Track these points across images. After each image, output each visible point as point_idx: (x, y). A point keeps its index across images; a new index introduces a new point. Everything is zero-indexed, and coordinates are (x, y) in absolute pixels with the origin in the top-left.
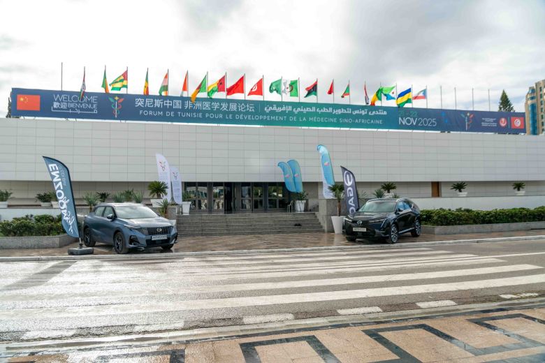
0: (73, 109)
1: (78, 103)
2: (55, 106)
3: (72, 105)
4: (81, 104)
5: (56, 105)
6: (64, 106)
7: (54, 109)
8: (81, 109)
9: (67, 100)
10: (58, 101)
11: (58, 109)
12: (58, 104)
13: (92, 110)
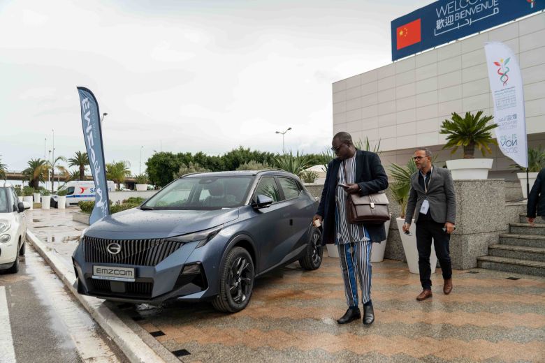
0: (462, 21)
1: (468, 9)
2: (438, 27)
3: (460, 16)
4: (473, 7)
5: (439, 24)
6: (449, 22)
7: (438, 31)
8: (474, 16)
9: (453, 9)
10: (443, 17)
11: (443, 29)
12: (442, 21)
13: (490, 11)
